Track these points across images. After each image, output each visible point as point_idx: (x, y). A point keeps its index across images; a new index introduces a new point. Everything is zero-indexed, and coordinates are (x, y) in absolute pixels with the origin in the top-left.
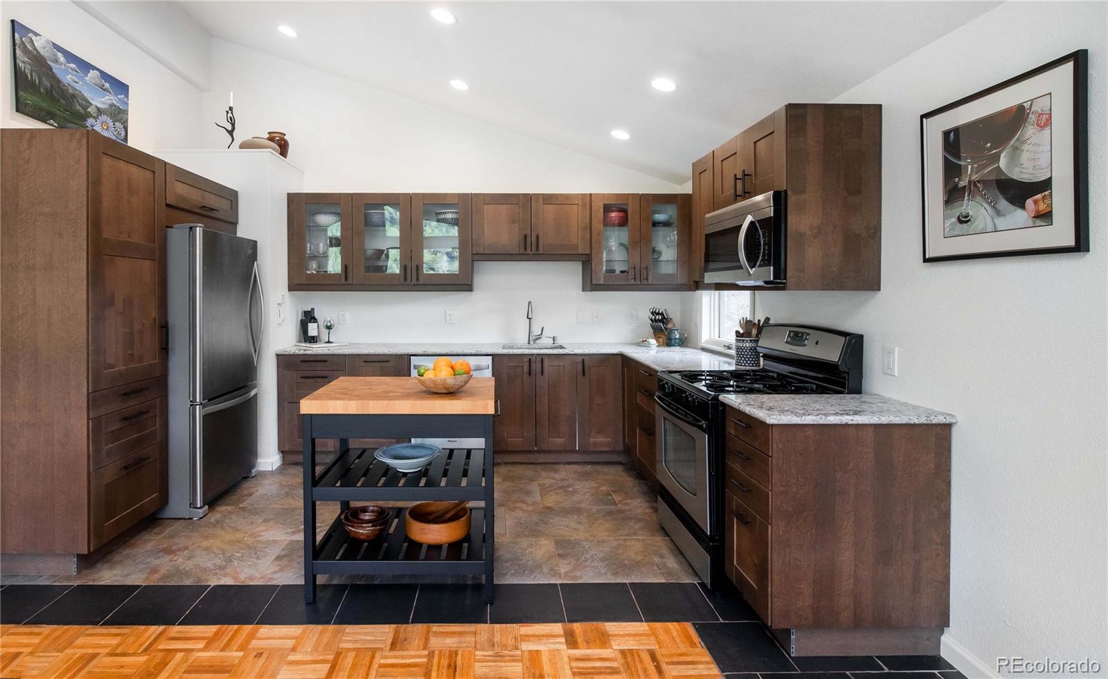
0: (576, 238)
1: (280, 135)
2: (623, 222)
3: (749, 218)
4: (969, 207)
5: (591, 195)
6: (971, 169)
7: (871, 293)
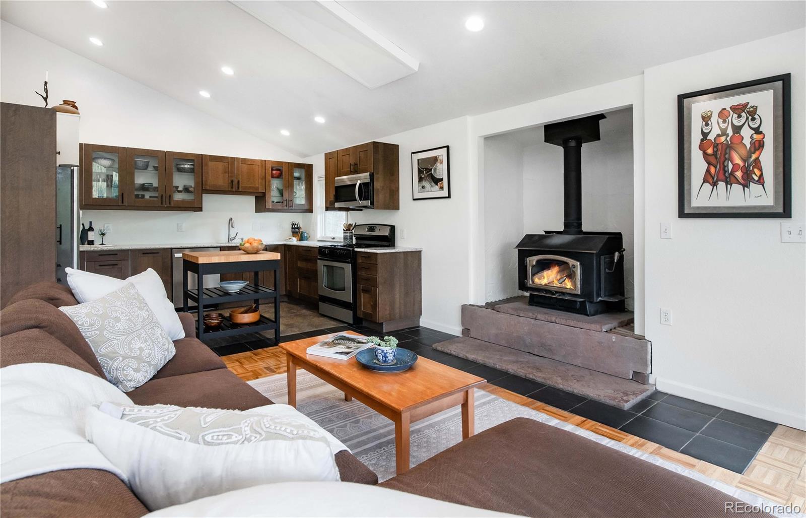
0: (258, 185)
1: (72, 103)
2: (279, 176)
3: (359, 182)
5: (265, 161)
7: (393, 211)
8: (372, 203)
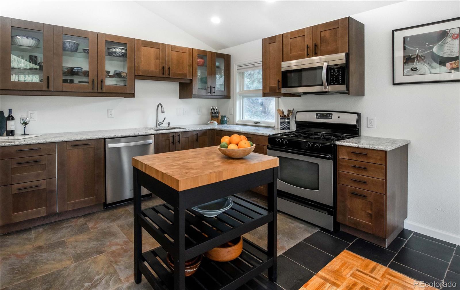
0: (187, 72)
2: (203, 65)
3: (326, 64)
4: (417, 65)
5: (192, 49)
6: (418, 51)
8: (348, 88)
